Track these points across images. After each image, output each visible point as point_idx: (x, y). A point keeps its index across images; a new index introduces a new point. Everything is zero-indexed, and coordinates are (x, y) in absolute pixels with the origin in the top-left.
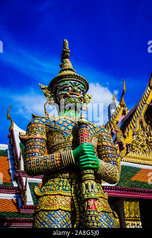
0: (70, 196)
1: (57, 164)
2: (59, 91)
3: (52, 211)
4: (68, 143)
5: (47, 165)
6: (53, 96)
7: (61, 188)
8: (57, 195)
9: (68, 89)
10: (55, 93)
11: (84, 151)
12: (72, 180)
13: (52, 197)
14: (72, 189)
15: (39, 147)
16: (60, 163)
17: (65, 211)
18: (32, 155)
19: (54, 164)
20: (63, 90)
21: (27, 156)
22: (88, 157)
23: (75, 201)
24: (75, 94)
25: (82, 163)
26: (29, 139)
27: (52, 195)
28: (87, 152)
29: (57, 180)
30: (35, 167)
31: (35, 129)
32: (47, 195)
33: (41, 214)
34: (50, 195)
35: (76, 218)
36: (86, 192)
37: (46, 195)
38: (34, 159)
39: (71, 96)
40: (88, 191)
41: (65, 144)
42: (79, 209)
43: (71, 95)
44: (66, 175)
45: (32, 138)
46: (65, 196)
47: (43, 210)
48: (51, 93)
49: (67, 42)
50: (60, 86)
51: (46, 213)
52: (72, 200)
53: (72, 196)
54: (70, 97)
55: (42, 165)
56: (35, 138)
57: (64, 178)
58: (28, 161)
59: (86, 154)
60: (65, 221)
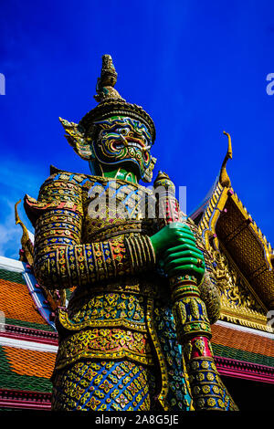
0: (143, 333)
1: (117, 262)
2: (104, 132)
3: (108, 360)
4: (133, 226)
5: (93, 263)
6: (89, 143)
7: (123, 315)
8: (117, 327)
9: (124, 131)
10: (95, 137)
11: (178, 236)
12: (146, 298)
13: (105, 333)
14: (148, 317)
15: (70, 226)
16: (123, 260)
17: (137, 364)
18: (58, 241)
19: (109, 261)
20: (113, 131)
21: (46, 242)
22: (187, 249)
23: (155, 343)
24: (138, 142)
25: (175, 261)
26: (49, 210)
27: (105, 328)
28: (183, 240)
29: (112, 298)
30: (65, 265)
31: (61, 192)
32: (92, 328)
33: (82, 369)
34: (99, 328)
35: (161, 380)
36: (188, 320)
37: (88, 328)
38: (61, 249)
39: (130, 144)
40: (194, 319)
41: (126, 227)
42: (166, 362)
43: (129, 141)
44: (132, 288)
45: (55, 209)
46: (133, 331)
47: (85, 360)
48: (84, 137)
49: (110, 58)
50: (107, 123)
51: (95, 366)
52: (149, 341)
53: (148, 333)
54: (128, 146)
55: (83, 262)
56: (63, 209)
57: (128, 295)
58: (48, 253)
59: (183, 243)
60: (138, 385)
